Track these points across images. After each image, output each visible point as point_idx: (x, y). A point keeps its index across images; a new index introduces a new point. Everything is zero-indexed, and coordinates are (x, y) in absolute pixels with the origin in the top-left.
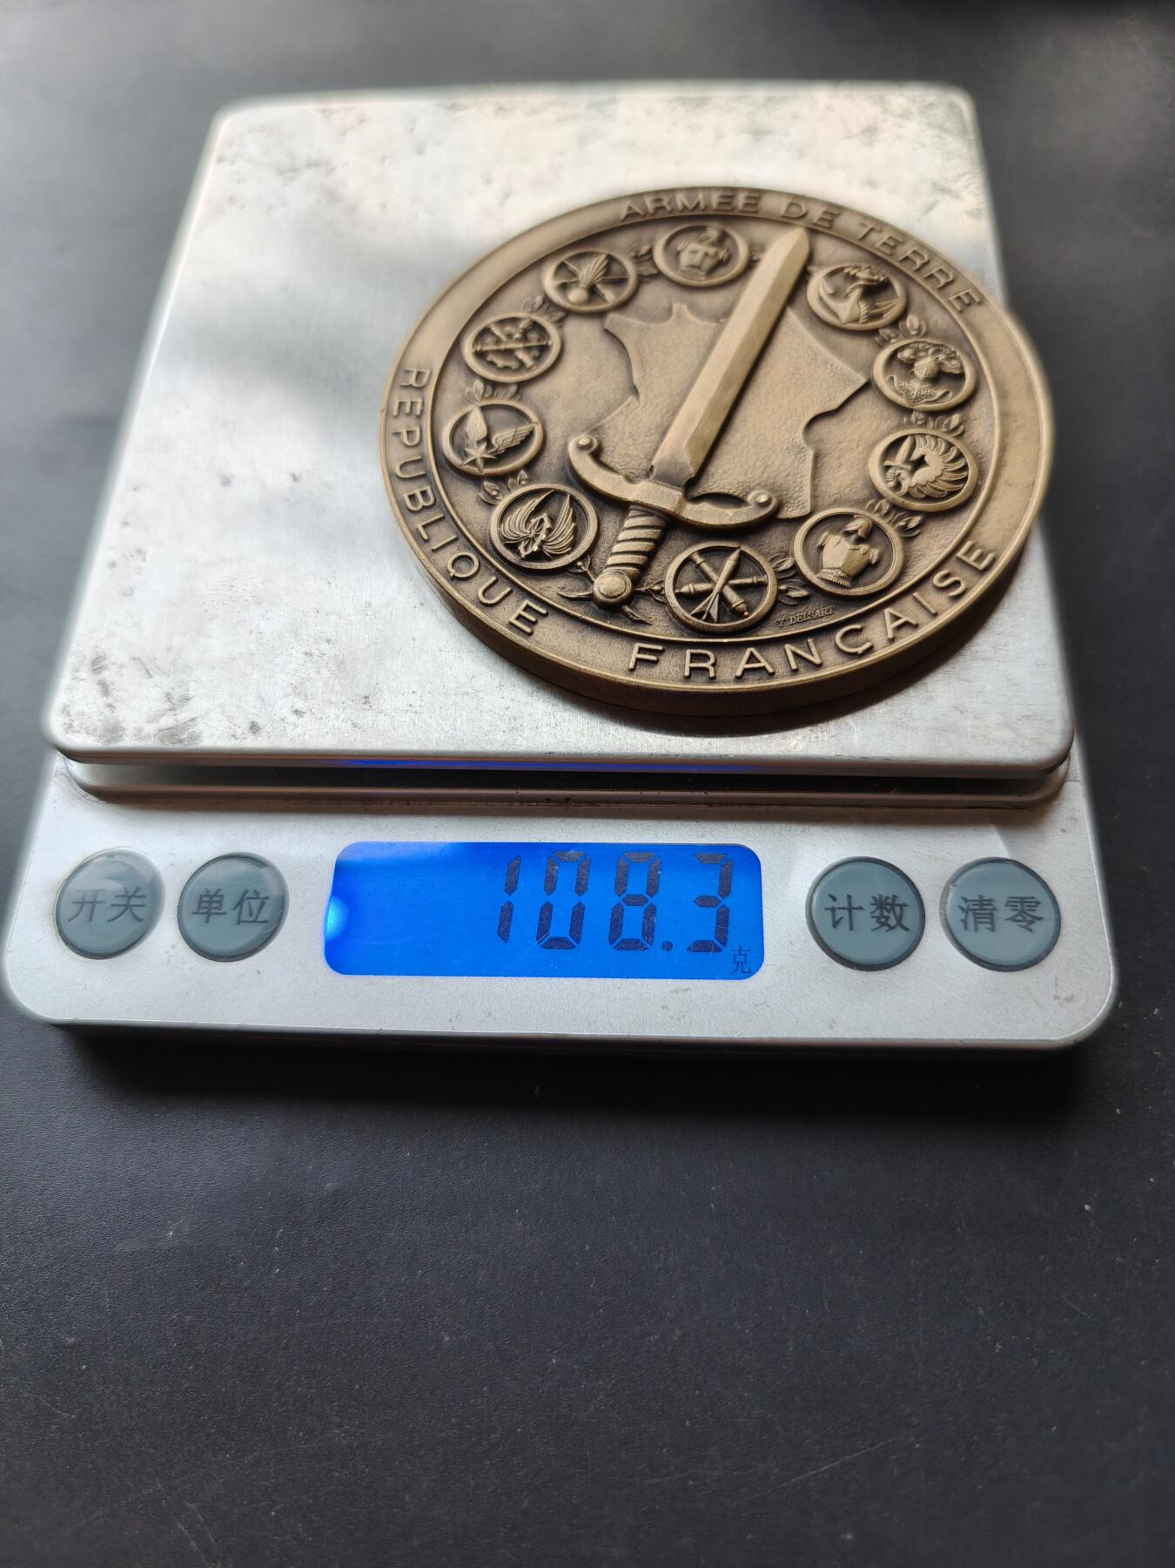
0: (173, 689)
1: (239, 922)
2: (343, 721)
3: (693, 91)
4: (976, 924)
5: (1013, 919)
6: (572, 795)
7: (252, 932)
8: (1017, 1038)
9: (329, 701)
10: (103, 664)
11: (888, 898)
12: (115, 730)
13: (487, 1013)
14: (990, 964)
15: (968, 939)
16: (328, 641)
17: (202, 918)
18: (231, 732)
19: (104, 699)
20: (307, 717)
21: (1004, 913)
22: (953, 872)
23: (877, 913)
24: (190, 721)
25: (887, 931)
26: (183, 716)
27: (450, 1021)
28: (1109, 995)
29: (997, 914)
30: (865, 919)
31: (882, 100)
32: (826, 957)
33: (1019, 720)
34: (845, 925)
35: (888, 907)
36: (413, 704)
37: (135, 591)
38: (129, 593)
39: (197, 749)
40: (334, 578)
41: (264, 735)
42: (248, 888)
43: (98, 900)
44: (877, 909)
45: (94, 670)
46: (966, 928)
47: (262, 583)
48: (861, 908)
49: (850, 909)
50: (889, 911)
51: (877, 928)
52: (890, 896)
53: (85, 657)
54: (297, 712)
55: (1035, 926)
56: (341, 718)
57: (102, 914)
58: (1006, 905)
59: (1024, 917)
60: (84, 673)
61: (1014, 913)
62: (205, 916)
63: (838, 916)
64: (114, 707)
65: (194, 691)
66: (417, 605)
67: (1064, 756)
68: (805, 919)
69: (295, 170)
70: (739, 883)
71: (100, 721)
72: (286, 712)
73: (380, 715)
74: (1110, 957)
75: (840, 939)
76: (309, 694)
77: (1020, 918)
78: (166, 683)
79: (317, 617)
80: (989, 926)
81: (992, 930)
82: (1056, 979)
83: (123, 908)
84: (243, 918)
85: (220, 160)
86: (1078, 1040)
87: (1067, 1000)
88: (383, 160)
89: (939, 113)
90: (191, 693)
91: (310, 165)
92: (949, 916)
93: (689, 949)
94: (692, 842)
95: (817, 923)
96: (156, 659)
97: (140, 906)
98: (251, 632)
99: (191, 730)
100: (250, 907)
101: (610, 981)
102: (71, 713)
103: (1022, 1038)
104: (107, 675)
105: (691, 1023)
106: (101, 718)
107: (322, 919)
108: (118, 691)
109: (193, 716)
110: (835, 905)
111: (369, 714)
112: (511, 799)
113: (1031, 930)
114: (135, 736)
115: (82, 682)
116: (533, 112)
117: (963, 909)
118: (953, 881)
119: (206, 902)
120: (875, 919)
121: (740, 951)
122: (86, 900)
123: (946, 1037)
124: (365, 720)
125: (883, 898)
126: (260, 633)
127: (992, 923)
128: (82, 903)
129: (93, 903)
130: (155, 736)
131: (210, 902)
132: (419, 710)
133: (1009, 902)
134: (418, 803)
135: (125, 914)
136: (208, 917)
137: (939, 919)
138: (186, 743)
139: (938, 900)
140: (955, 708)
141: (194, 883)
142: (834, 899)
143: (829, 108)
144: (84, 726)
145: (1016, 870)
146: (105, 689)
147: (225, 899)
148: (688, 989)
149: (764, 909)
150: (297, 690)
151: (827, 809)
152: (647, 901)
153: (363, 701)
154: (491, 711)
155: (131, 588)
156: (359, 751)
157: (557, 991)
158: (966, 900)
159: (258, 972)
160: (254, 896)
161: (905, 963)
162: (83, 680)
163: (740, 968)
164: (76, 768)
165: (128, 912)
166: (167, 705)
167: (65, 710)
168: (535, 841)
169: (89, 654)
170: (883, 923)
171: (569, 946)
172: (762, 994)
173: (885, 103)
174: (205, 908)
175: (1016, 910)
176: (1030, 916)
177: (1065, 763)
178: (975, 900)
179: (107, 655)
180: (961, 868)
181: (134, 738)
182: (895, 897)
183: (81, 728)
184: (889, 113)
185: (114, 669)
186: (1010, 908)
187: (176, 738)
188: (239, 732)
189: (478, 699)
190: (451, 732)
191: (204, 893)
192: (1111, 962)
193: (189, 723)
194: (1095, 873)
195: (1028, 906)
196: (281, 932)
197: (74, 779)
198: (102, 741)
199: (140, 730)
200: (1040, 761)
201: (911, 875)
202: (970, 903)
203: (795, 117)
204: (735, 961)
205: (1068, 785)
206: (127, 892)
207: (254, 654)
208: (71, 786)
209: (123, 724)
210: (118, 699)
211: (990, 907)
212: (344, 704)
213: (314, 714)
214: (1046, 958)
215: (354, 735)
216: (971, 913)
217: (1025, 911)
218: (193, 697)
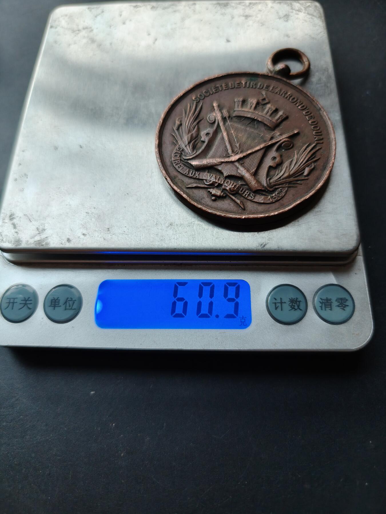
0: (39, 226)
1: (66, 309)
2: (100, 238)
4: (325, 308)
5: (338, 306)
6: (183, 262)
7: (70, 313)
8: (340, 348)
9: (95, 230)
10: (13, 217)
11: (294, 299)
12: (18, 241)
13: (154, 342)
14: (330, 322)
15: (323, 313)
16: (94, 208)
17: (52, 308)
18: (61, 242)
19: (14, 230)
20: (88, 236)
21: (335, 304)
22: (317, 289)
23: (291, 304)
25: (294, 311)
26: (43, 236)
27: (141, 344)
28: (371, 332)
29: (333, 304)
30: (287, 307)
32: (273, 320)
33: (341, 235)
34: (280, 308)
35: (295, 302)
36: (125, 231)
37: (24, 189)
38: (22, 190)
39: (49, 248)
40: (96, 184)
41: (72, 243)
42: (68, 297)
43: (15, 301)
44: (290, 304)
45: (10, 219)
46: (322, 309)
47: (70, 187)
48: (285, 303)
49: (281, 303)
50: (295, 303)
51: (291, 310)
52: (295, 298)
53: (7, 214)
54: (84, 234)
55: (346, 309)
56: (99, 237)
57: (17, 306)
58: (336, 301)
59: (342, 305)
60: (7, 220)
61: (339, 304)
62: (54, 307)
63: (277, 307)
64: (18, 233)
65: (47, 226)
66: (126, 194)
67: (356, 249)
68: (266, 307)
69: (79, 30)
70: (242, 293)
72: (80, 234)
73: (113, 235)
74: (372, 319)
75: (278, 314)
76: (88, 228)
77: (341, 305)
78: (36, 224)
79: (90, 199)
80: (330, 308)
81: (331, 310)
82: (353, 327)
83: (24, 305)
84: (67, 308)
85: (51, 27)
86: (360, 348)
87: (357, 334)
88: (111, 26)
89: (311, 10)
90: (46, 228)
91: (84, 29)
92: (316, 305)
93: (225, 317)
95: (270, 308)
96: (32, 215)
97: (30, 304)
98: (67, 205)
99: (46, 241)
100: (69, 304)
101: (197, 330)
102: (3, 235)
103: (341, 348)
104: (15, 221)
105: (226, 344)
106: (13, 237)
107: (95, 308)
108: (19, 227)
109: (47, 236)
110: (275, 301)
111: (110, 235)
112: (161, 264)
113: (344, 310)
114: (26, 244)
115: (6, 224)
116: (164, 8)
117: (320, 302)
118: (317, 292)
120: (290, 307)
122: (11, 302)
123: (315, 348)
124: (108, 237)
125: (293, 299)
126: (70, 205)
127: (331, 307)
128: (9, 303)
129: (13, 303)
130: (33, 244)
131: (55, 302)
132: (127, 233)
133: (336, 300)
134: (128, 265)
135: (24, 307)
136: (54, 308)
137: (312, 306)
138: (44, 246)
139: (312, 299)
140: (319, 231)
141: (48, 296)
142: (276, 299)
144: (7, 240)
145: (340, 288)
146: (14, 226)
147: (60, 301)
148: (225, 332)
149: (251, 303)
150: (84, 226)
152: (210, 300)
153: (107, 230)
154: (153, 233)
155: (23, 189)
156: (106, 249)
159: (73, 327)
160: (71, 300)
161: (300, 322)
162: (6, 223)
163: (243, 324)
164: (6, 255)
165: (26, 306)
166: (38, 232)
167: (0, 234)
168: (170, 279)
169: (9, 214)
170: (293, 308)
171: (182, 316)
172: (251, 334)
173: (292, 5)
174: (53, 304)
175: (339, 303)
176: (344, 305)
177: (357, 251)
178: (325, 299)
179: (15, 214)
180: (320, 288)
181: (25, 244)
182: (297, 298)
183: (6, 241)
184: (294, 9)
185: (17, 219)
186: (337, 302)
187: (41, 244)
188: (63, 242)
189: (149, 229)
190: (139, 241)
191: (53, 299)
192: (372, 321)
193: (46, 239)
194: (367, 289)
195: (343, 301)
196: (80, 313)
197: (5, 257)
198: (14, 245)
199: (28, 241)
200: (349, 250)
201: (303, 290)
202: (323, 300)
203: (260, 11)
204: (241, 322)
205: (357, 257)
206: (25, 299)
207: (68, 213)
208: (4, 260)
209: (21, 239)
210: (19, 230)
211: (330, 302)
212: (101, 231)
213: (90, 235)
214: (350, 320)
215: (104, 243)
216: (323, 304)
217: (342, 303)
218: (47, 229)
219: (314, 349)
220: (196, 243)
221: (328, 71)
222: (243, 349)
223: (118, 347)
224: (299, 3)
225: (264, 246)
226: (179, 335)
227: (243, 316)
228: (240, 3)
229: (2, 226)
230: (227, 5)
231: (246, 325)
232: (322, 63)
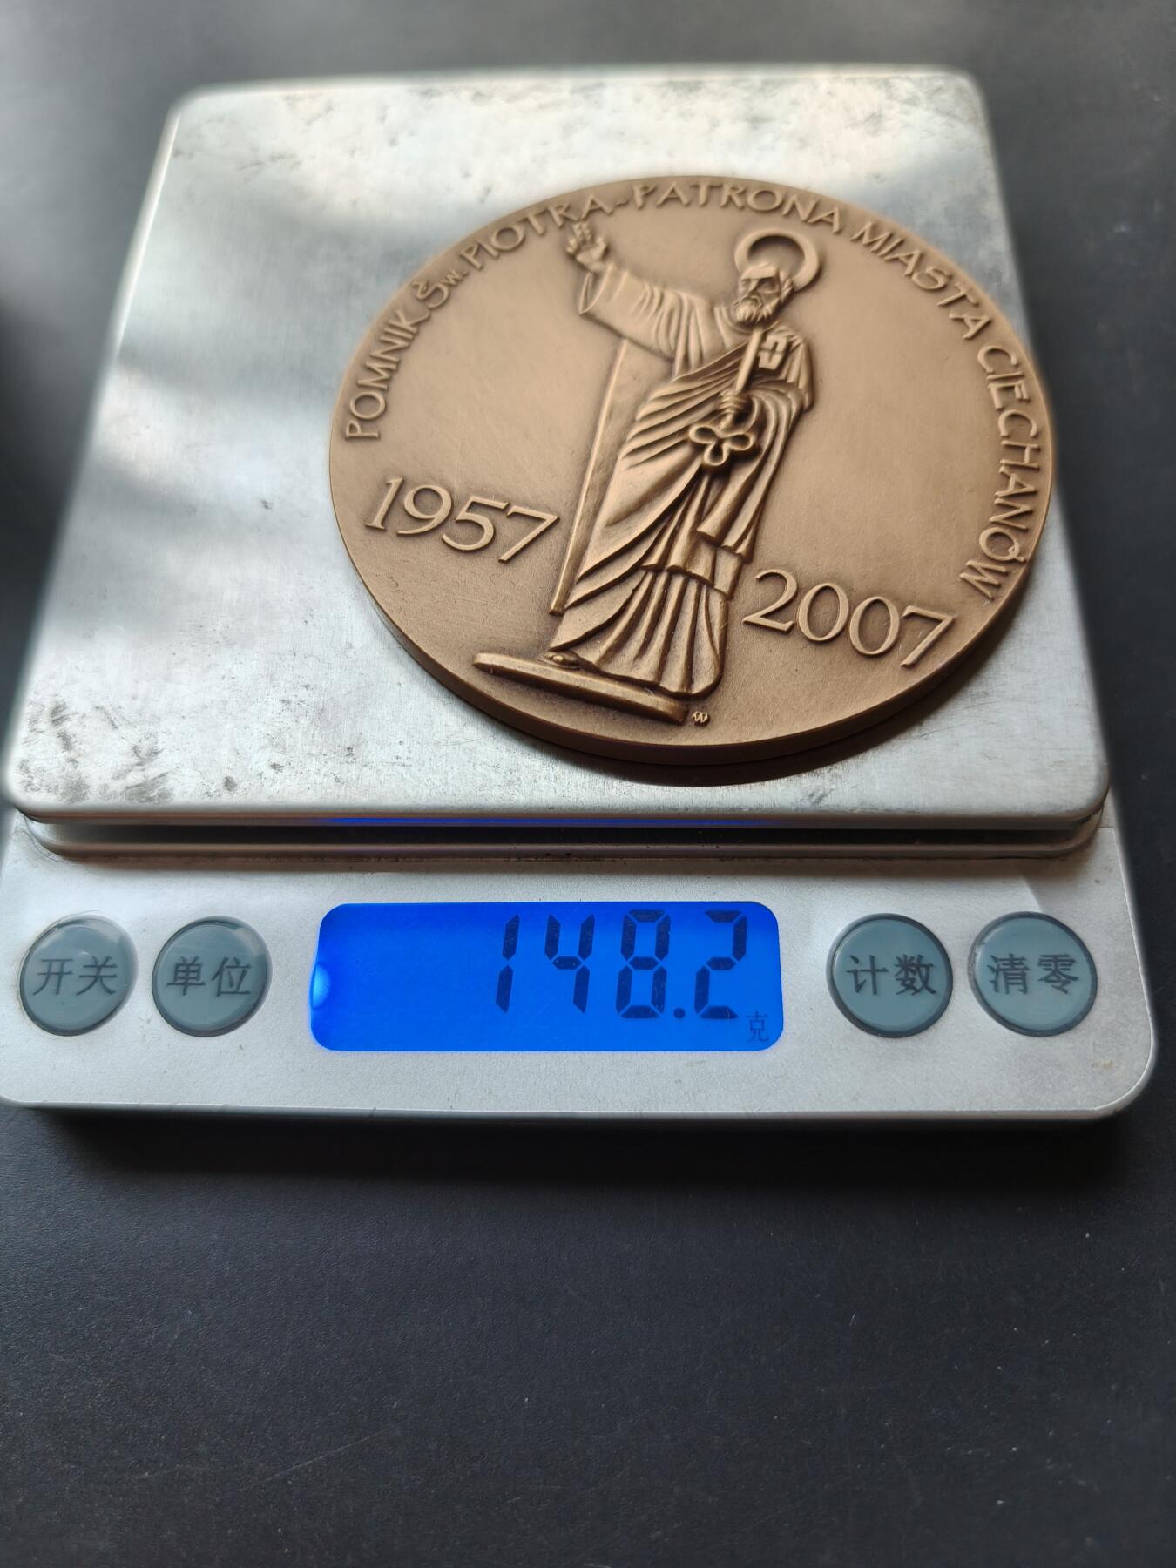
0: (140, 741)
1: (219, 993)
2: (325, 775)
3: (684, 75)
4: (1007, 984)
5: (1047, 980)
6: (573, 850)
7: (233, 1005)
8: (1054, 1109)
9: (309, 753)
10: (63, 714)
11: (913, 958)
12: (78, 787)
13: (488, 1091)
14: (1021, 1028)
15: (1001, 1002)
16: (307, 687)
17: (178, 990)
18: (205, 790)
19: (66, 753)
20: (286, 771)
21: (1036, 973)
22: (981, 929)
23: (902, 975)
24: (159, 777)
25: (913, 994)
26: (153, 771)
27: (449, 1100)
28: (1149, 1061)
29: (1029, 974)
30: (890, 982)
31: (887, 84)
32: (849, 1024)
33: (1050, 766)
34: (868, 988)
35: (914, 968)
36: (400, 756)
38: (89, 635)
39: (170, 809)
40: (312, 616)
41: (240, 791)
42: (227, 956)
43: (66, 970)
44: (900, 972)
45: (54, 721)
46: (996, 990)
47: (233, 622)
48: (885, 970)
49: (874, 971)
50: (914, 972)
51: (902, 992)
52: (916, 957)
53: (43, 706)
54: (275, 766)
55: (1072, 987)
56: (323, 773)
57: (71, 984)
58: (1040, 964)
59: (1059, 978)
60: (44, 724)
61: (1048, 973)
62: (183, 987)
63: (859, 982)
64: (77, 762)
65: (163, 742)
67: (1099, 807)
68: (826, 983)
69: (258, 163)
70: (754, 942)
71: (61, 777)
72: (263, 766)
73: (365, 769)
74: (1150, 1019)
75: (864, 1005)
76: (287, 746)
77: (1054, 978)
78: (132, 735)
79: (294, 661)
80: (1021, 987)
81: (1025, 991)
82: (1094, 1044)
83: (93, 979)
84: (225, 988)
85: (178, 152)
86: (1118, 1109)
87: (1105, 1066)
88: (353, 152)
89: (947, 97)
90: (160, 746)
91: (275, 158)
92: (978, 976)
93: (702, 1016)
94: (704, 900)
95: (838, 987)
96: (120, 708)
97: (110, 977)
98: (223, 678)
99: (162, 787)
100: (231, 978)
101: (619, 1055)
102: (30, 769)
103: (1059, 1108)
104: (69, 726)
105: (706, 1098)
106: (61, 774)
107: (308, 989)
108: (81, 744)
109: (165, 771)
110: (858, 967)
111: (353, 767)
112: (507, 855)
113: (1066, 992)
114: (100, 793)
115: (41, 735)
116: (513, 98)
117: (988, 966)
118: (980, 940)
119: (183, 971)
120: (899, 982)
121: (757, 1016)
122: (52, 971)
123: (978, 1109)
124: (349, 775)
125: (909, 958)
126: (233, 678)
127: (1024, 984)
128: (48, 975)
130: (122, 794)
131: (187, 971)
132: (406, 762)
133: (1041, 961)
134: (407, 859)
135: (94, 987)
136: (185, 988)
137: (967, 981)
138: (156, 801)
139: (966, 959)
140: (983, 754)
141: (168, 951)
142: (856, 960)
143: (830, 93)
144: (44, 783)
145: (1049, 926)
146: (66, 741)
147: (203, 969)
148: (702, 1061)
149: (782, 972)
150: (275, 742)
151: (847, 862)
152: (656, 963)
153: (347, 753)
154: (485, 763)
155: (92, 630)
156: (344, 809)
157: (562, 1067)
158: (996, 960)
159: (241, 1047)
160: (234, 964)
161: (933, 1029)
162: (42, 732)
163: (756, 1035)
164: (38, 828)
165: (98, 984)
166: (135, 760)
167: (24, 766)
168: (535, 900)
169: (49, 705)
170: (909, 986)
171: (574, 1014)
172: (782, 1065)
173: (890, 87)
174: (183, 978)
175: (1050, 969)
176: (1064, 975)
177: (1100, 812)
178: (1006, 960)
179: (67, 704)
180: (989, 925)
181: (99, 796)
182: (920, 957)
183: (41, 785)
184: (895, 99)
185: (75, 719)
186: (1043, 967)
187: (145, 795)
188: (213, 788)
189: (470, 750)
190: (442, 787)
191: (181, 962)
192: (1151, 1024)
193: (159, 779)
194: (1133, 927)
195: (1063, 965)
196: (264, 1003)
197: (36, 837)
198: (65, 800)
199: (105, 787)
200: (1075, 811)
201: (937, 933)
202: (1000, 963)
203: (795, 103)
204: (751, 1029)
205: (1101, 831)
206: (96, 962)
207: (227, 702)
208: (32, 845)
209: (86, 781)
210: (81, 752)
211: (1021, 967)
212: (326, 757)
213: (294, 768)
214: (1083, 1022)
215: (337, 791)
216: (1001, 973)
217: (1059, 971)
218: (162, 750)
219: (975, 1111)
220: (614, 790)
221: (999, 279)
222: (760, 1111)
223: (378, 1108)
224: (908, 79)
225: (820, 799)
226: (563, 1071)
227: (757, 1013)
228: (734, 83)
229: (30, 741)
230: (699, 89)
231: (767, 1040)
232: (982, 254)
